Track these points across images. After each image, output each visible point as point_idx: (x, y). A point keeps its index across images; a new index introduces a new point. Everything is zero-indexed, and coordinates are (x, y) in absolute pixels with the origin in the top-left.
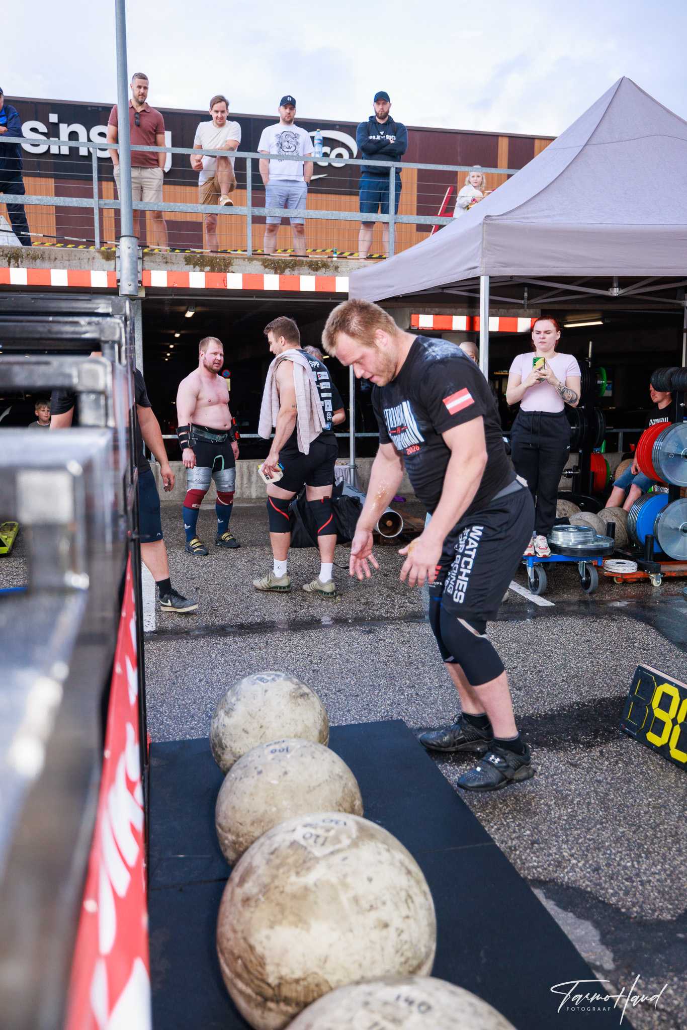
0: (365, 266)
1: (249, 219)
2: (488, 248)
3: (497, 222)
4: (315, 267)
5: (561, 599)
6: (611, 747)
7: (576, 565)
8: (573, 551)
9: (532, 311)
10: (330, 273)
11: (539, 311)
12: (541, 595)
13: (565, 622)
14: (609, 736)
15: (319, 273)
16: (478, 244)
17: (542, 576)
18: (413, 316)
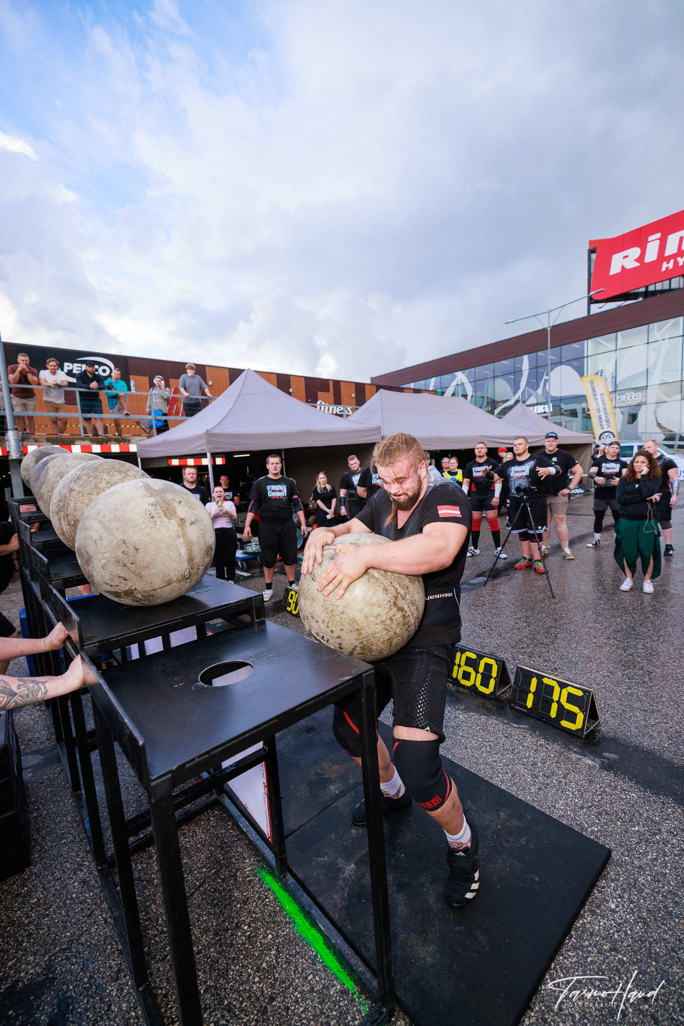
0: (143, 440)
1: (81, 419)
2: (209, 442)
3: (211, 432)
4: (117, 441)
5: (252, 572)
6: (280, 615)
7: (257, 558)
8: (254, 553)
9: (222, 455)
10: (126, 443)
11: (224, 455)
12: (245, 572)
13: (256, 580)
14: (278, 612)
15: (122, 444)
16: (204, 440)
17: (245, 564)
18: (169, 461)
